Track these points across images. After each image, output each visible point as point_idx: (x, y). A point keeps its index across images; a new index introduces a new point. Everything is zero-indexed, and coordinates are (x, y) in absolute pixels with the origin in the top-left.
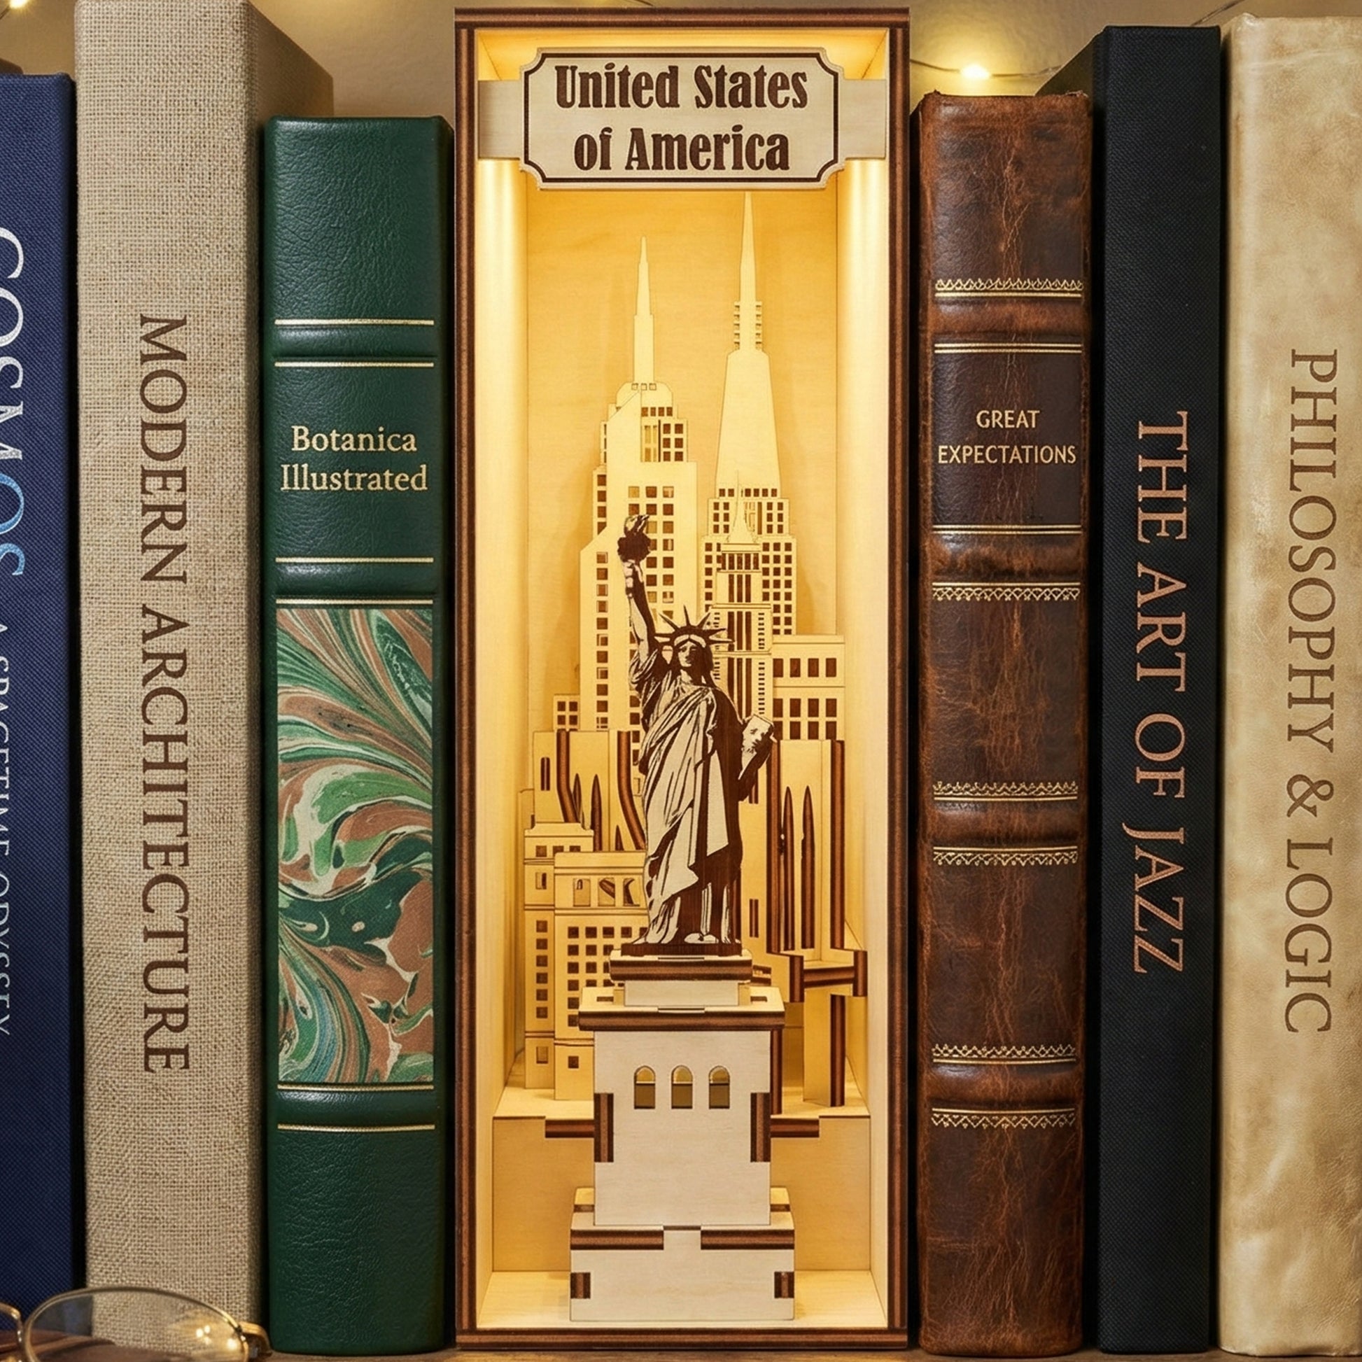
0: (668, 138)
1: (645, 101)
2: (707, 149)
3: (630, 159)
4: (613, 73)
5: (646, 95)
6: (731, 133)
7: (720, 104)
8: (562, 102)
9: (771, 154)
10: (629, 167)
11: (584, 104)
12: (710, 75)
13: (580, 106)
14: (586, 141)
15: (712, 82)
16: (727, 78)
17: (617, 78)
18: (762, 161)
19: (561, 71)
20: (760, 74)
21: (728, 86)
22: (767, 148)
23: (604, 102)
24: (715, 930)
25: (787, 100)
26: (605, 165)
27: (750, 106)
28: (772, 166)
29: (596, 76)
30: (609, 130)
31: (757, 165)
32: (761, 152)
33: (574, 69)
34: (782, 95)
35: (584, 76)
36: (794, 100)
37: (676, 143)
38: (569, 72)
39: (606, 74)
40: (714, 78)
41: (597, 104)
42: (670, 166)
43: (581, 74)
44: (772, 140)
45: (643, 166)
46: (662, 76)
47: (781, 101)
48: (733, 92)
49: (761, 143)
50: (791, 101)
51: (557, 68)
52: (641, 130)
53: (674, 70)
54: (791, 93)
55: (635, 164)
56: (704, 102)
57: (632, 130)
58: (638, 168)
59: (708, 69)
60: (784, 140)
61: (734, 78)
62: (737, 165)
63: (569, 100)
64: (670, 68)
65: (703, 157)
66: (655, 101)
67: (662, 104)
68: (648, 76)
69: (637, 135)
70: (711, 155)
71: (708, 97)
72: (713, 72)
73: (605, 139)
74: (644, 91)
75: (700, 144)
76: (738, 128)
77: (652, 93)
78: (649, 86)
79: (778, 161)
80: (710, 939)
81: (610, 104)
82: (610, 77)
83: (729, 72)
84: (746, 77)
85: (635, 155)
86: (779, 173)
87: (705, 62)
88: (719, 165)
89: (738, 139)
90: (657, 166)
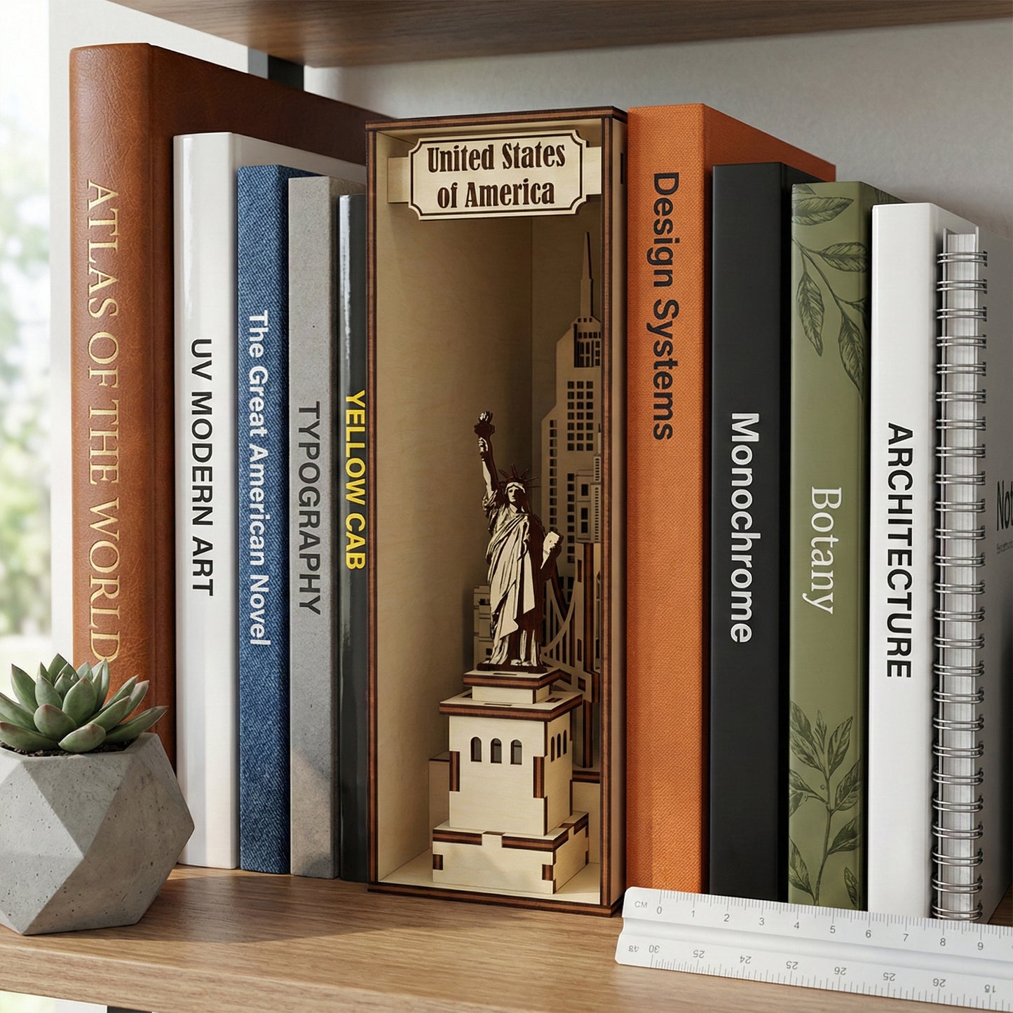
0: (488, 188)
1: (475, 166)
2: (509, 193)
3: (468, 201)
4: (458, 151)
5: (476, 162)
6: (522, 183)
7: (516, 166)
8: (432, 170)
9: (545, 194)
10: (467, 206)
11: (443, 170)
12: (511, 149)
13: (441, 171)
14: (444, 191)
15: (512, 153)
16: (520, 151)
17: (460, 154)
18: (539, 198)
19: (431, 150)
20: (538, 147)
21: (521, 155)
22: (542, 191)
23: (453, 168)
24: (528, 658)
25: (553, 161)
26: (454, 205)
27: (533, 166)
28: (545, 202)
29: (449, 153)
30: (456, 184)
31: (537, 201)
32: (539, 194)
33: (437, 149)
34: (550, 159)
35: (443, 153)
36: (557, 162)
37: (492, 190)
38: (435, 151)
39: (454, 152)
40: (513, 150)
41: (450, 169)
42: (489, 204)
43: (441, 152)
44: (545, 186)
45: (475, 204)
46: (485, 151)
47: (550, 163)
48: (524, 158)
49: (539, 188)
50: (555, 162)
51: (428, 149)
52: (473, 183)
53: (491, 147)
54: (556, 158)
55: (470, 203)
56: (507, 165)
57: (469, 183)
58: (472, 206)
59: (510, 145)
60: (551, 185)
61: (524, 151)
62: (526, 202)
63: (435, 167)
64: (489, 146)
65: (507, 197)
66: (481, 166)
67: (485, 168)
68: (477, 151)
69: (471, 186)
70: (511, 196)
71: (511, 161)
72: (512, 147)
73: (454, 189)
74: (475, 161)
75: (505, 190)
76: (526, 180)
77: (480, 161)
78: (478, 157)
79: (548, 199)
80: (525, 664)
81: (457, 169)
82: (456, 153)
83: (522, 147)
84: (531, 150)
85: (470, 199)
86: (549, 206)
87: (508, 141)
88: (516, 203)
89: (526, 186)
90: (482, 204)
